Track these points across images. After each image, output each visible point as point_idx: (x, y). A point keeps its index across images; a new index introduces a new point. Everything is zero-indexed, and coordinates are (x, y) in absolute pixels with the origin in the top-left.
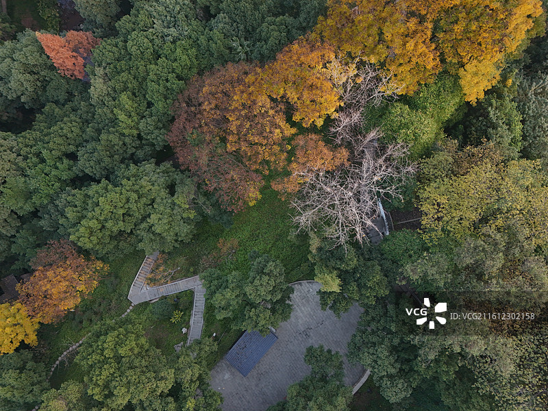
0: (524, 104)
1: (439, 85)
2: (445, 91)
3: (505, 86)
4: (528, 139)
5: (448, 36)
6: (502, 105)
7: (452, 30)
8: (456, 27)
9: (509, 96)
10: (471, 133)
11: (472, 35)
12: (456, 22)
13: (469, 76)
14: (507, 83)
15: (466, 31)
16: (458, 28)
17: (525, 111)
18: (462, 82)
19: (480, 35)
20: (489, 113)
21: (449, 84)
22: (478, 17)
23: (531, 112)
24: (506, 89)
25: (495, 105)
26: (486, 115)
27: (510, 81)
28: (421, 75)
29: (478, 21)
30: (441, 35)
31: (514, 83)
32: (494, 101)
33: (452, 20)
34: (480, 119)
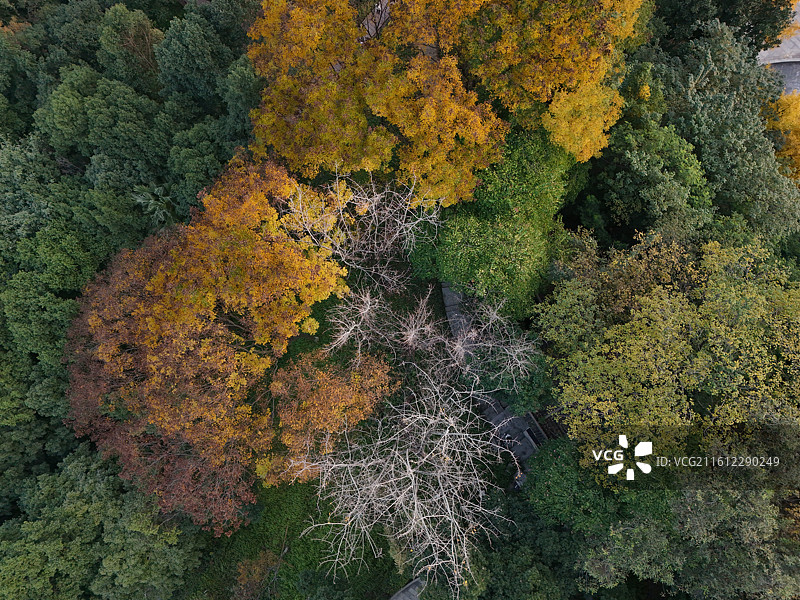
0: (688, 118)
1: (516, 156)
2: (531, 162)
3: (640, 101)
4: (718, 177)
5: (493, 69)
6: (647, 137)
7: (496, 56)
8: (501, 48)
9: (653, 117)
10: (613, 204)
11: (538, 48)
12: (498, 36)
13: (564, 124)
14: (642, 93)
15: (524, 45)
16: (507, 46)
17: (692, 130)
18: (557, 139)
19: (553, 42)
20: (629, 162)
21: (533, 149)
22: (537, 11)
23: (704, 127)
24: (644, 107)
25: (634, 144)
26: (626, 166)
27: (646, 89)
28: (473, 156)
29: (540, 19)
30: (479, 71)
31: (654, 90)
32: (630, 138)
33: (489, 35)
34: (619, 175)
